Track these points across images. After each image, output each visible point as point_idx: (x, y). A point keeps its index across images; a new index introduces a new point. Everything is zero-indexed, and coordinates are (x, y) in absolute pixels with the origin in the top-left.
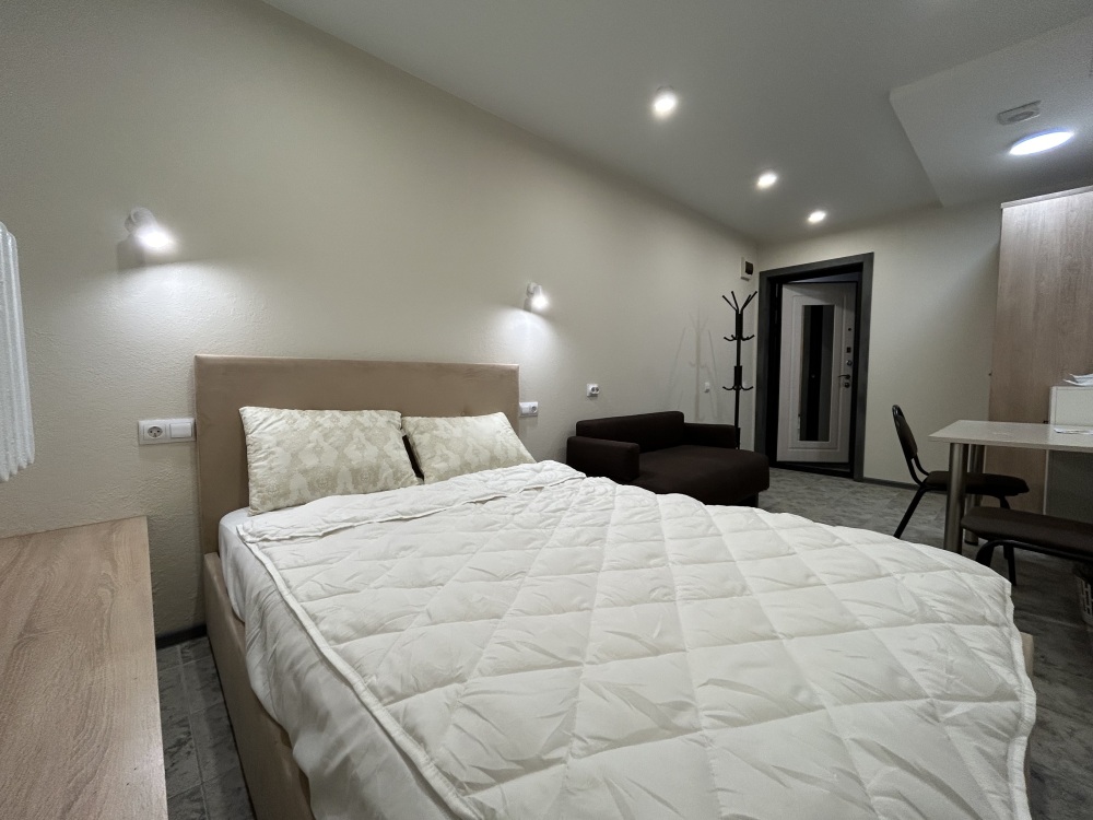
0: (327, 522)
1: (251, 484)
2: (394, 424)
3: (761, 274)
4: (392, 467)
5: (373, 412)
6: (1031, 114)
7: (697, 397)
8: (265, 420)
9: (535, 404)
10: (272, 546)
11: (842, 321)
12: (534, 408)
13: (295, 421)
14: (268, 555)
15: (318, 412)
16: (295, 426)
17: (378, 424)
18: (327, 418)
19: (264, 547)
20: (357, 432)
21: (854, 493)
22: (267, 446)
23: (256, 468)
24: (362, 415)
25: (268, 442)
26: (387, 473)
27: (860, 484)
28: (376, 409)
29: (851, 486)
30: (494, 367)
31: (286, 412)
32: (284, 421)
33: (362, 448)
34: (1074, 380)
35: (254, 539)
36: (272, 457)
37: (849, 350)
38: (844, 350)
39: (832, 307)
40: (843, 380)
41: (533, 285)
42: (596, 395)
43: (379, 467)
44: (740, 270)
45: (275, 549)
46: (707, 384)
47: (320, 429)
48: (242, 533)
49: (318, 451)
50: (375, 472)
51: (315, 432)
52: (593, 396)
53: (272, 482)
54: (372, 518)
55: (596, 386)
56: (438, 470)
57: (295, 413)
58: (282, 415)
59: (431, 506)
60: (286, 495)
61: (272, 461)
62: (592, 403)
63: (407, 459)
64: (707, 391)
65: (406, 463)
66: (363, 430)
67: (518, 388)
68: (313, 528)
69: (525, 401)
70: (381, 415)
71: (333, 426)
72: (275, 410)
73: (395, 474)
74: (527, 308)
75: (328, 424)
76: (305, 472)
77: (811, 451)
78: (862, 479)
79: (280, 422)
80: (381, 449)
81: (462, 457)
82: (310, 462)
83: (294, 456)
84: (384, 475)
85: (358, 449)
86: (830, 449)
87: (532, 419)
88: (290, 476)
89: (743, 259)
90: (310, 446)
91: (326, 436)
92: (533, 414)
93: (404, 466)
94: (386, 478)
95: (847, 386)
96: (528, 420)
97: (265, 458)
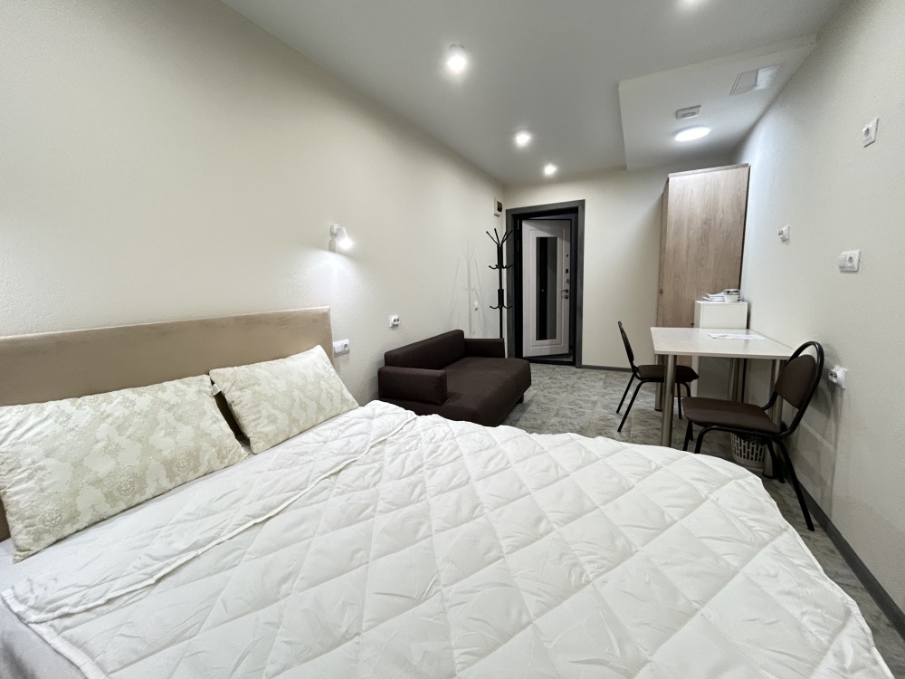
0: (156, 559)
1: (10, 518)
2: (206, 392)
3: (507, 211)
4: (214, 446)
5: (176, 382)
6: (693, 114)
7: (470, 315)
8: (19, 424)
9: (346, 341)
10: (79, 624)
11: (563, 249)
12: (346, 346)
13: (69, 417)
14: (79, 645)
15: (101, 397)
16: (71, 425)
17: (187, 398)
18: (117, 402)
19: (66, 628)
20: (162, 414)
21: (580, 378)
22: (29, 460)
23: (16, 493)
24: (164, 391)
25: (29, 455)
26: (209, 455)
27: (581, 370)
28: (179, 377)
29: (575, 373)
30: (305, 313)
31: (51, 406)
32: (50, 421)
33: (171, 432)
34: (708, 297)
35: (42, 616)
36: (40, 474)
37: (567, 271)
38: (564, 271)
39: (556, 239)
40: (564, 294)
41: (336, 227)
42: (397, 325)
43: (198, 449)
44: (493, 209)
45: (89, 629)
46: (476, 303)
47: (110, 419)
48: (17, 608)
49: (112, 451)
50: (194, 457)
51: (104, 425)
52: (395, 326)
53: (48, 508)
54: (218, 535)
55: (396, 317)
56: (267, 435)
57: (66, 404)
58: (46, 413)
59: (284, 496)
60: (73, 518)
61: (42, 480)
62: (394, 333)
63: (229, 431)
64: (476, 309)
65: (229, 436)
66: (169, 410)
67: (330, 330)
68: (138, 575)
69: (337, 340)
70: (189, 385)
71: (127, 412)
72: (33, 406)
73: (219, 452)
74: (332, 249)
75: (120, 412)
76: (97, 482)
77: (544, 348)
78: (581, 366)
79: (46, 423)
80: (197, 428)
81: (290, 414)
82: (103, 467)
83: (78, 465)
84: (206, 458)
85: (167, 434)
86: (558, 345)
87: (345, 356)
88: (75, 493)
89: (495, 199)
90: (100, 445)
91: (120, 429)
92: (345, 352)
93: (228, 441)
94: (209, 460)
95: (566, 298)
96: (341, 358)
97: (29, 478)
